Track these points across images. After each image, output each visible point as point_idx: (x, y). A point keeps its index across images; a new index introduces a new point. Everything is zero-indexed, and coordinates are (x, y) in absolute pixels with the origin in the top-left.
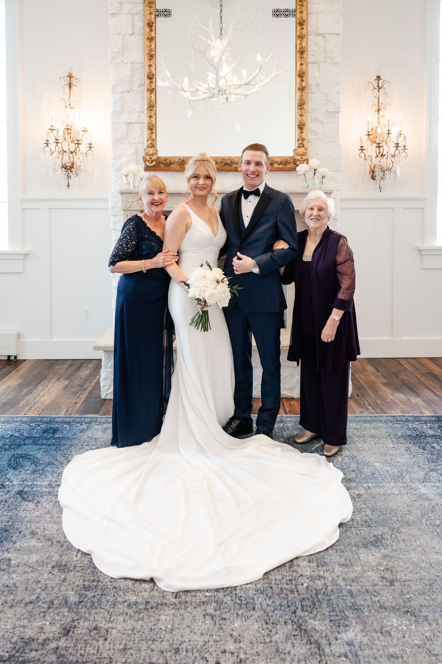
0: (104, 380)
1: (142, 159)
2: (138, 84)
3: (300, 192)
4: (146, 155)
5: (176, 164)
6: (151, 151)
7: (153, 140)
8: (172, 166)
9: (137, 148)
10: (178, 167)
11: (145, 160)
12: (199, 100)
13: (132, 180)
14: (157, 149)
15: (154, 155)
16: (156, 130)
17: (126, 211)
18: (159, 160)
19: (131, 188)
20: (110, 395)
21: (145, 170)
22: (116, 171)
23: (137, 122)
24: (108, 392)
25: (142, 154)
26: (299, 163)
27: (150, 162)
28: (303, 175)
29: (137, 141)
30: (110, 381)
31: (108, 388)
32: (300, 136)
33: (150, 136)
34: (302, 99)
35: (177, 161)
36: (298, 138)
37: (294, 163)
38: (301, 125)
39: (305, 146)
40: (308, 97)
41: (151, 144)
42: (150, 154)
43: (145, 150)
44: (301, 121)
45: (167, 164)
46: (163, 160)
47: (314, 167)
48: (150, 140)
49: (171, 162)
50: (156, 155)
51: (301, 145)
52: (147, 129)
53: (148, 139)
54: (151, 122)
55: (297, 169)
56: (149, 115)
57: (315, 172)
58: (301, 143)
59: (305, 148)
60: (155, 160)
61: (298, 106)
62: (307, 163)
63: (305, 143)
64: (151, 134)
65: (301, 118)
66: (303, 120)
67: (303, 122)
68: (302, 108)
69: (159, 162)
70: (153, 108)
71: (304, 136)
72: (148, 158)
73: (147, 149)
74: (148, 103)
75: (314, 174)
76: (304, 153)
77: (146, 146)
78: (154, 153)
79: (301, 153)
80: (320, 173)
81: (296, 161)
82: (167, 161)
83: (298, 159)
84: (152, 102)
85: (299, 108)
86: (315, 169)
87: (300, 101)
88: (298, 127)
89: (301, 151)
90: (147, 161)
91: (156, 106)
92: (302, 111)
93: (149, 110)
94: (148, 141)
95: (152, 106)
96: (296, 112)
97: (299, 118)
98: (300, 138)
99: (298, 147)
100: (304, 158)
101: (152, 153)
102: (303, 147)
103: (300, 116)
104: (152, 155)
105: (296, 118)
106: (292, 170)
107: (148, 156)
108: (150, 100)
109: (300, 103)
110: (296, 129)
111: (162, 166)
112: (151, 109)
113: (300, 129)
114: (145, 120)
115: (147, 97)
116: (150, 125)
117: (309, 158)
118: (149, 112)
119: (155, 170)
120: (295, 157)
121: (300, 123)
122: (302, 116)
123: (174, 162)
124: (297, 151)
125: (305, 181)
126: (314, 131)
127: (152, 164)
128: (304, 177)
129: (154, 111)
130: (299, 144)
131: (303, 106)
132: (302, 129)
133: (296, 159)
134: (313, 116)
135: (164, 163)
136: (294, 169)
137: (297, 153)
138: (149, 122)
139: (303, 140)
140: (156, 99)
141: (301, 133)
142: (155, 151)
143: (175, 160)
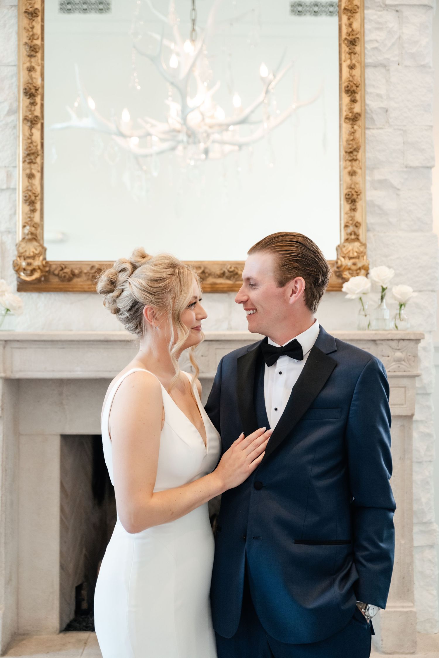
1: (11, 267)
4: (20, 257)
5: (84, 278)
6: (31, 248)
7: (35, 226)
8: (76, 280)
9: (2, 244)
10: (89, 282)
11: (18, 269)
12: (151, 155)
14: (46, 245)
15: (37, 258)
16: (42, 204)
18: (47, 269)
21: (19, 290)
23: (4, 187)
25: (12, 255)
26: (349, 276)
27: (29, 272)
28: (358, 300)
32: (350, 217)
33: (30, 217)
34: (353, 140)
35: (85, 271)
36: (346, 220)
37: (338, 274)
38: (353, 195)
39: (361, 237)
40: (367, 136)
41: (32, 234)
42: (29, 254)
43: (18, 246)
44: (353, 186)
45: (65, 277)
46: (56, 269)
47: (381, 284)
48: (30, 226)
49: (74, 272)
50: (41, 258)
51: (353, 237)
52: (22, 201)
53: (26, 223)
54: (32, 187)
55: (346, 287)
56: (28, 171)
57: (383, 294)
58: (353, 233)
59: (361, 243)
60: (39, 268)
61: (345, 154)
62: (367, 275)
63: (361, 232)
64: (32, 214)
65: (351, 180)
66: (357, 183)
67: (356, 187)
68: (355, 157)
69: (49, 272)
70: (36, 157)
71: (358, 216)
72: (24, 264)
73: (23, 245)
74: (25, 147)
75: (382, 298)
76: (358, 254)
77: (21, 239)
78: (39, 254)
79: (353, 254)
80: (394, 298)
81: (343, 271)
82: (65, 270)
83: (347, 265)
84: (35, 144)
85: (347, 158)
86: (385, 287)
87: (349, 144)
88: (346, 198)
89: (353, 250)
90: (21, 271)
91: (43, 153)
92: (354, 163)
93: (28, 161)
94: (24, 227)
95: (33, 154)
96: (342, 167)
97: (348, 178)
98: (351, 222)
99: (347, 240)
100: (359, 265)
101: (32, 254)
102: (356, 240)
103: (350, 174)
104: (34, 257)
105: (340, 181)
106: (335, 289)
107: (25, 259)
108: (29, 141)
109: (350, 148)
110: (342, 202)
111: (55, 280)
112: (30, 161)
113: (350, 202)
114: (19, 183)
115: (24, 135)
116: (30, 193)
117: (369, 264)
118: (28, 166)
119: (40, 290)
120: (341, 261)
121: (350, 190)
122: (355, 175)
123: (81, 272)
124: (344, 249)
125: (363, 313)
126: (379, 207)
127: (34, 277)
128: (361, 304)
129: (38, 164)
130: (347, 234)
131: (355, 153)
132: (354, 202)
133: (341, 266)
134: (377, 176)
135: (58, 275)
136: (338, 288)
137: (346, 254)
138: (28, 187)
139: (357, 226)
140: (42, 138)
141: (352, 211)
142: (39, 249)
143: (83, 269)
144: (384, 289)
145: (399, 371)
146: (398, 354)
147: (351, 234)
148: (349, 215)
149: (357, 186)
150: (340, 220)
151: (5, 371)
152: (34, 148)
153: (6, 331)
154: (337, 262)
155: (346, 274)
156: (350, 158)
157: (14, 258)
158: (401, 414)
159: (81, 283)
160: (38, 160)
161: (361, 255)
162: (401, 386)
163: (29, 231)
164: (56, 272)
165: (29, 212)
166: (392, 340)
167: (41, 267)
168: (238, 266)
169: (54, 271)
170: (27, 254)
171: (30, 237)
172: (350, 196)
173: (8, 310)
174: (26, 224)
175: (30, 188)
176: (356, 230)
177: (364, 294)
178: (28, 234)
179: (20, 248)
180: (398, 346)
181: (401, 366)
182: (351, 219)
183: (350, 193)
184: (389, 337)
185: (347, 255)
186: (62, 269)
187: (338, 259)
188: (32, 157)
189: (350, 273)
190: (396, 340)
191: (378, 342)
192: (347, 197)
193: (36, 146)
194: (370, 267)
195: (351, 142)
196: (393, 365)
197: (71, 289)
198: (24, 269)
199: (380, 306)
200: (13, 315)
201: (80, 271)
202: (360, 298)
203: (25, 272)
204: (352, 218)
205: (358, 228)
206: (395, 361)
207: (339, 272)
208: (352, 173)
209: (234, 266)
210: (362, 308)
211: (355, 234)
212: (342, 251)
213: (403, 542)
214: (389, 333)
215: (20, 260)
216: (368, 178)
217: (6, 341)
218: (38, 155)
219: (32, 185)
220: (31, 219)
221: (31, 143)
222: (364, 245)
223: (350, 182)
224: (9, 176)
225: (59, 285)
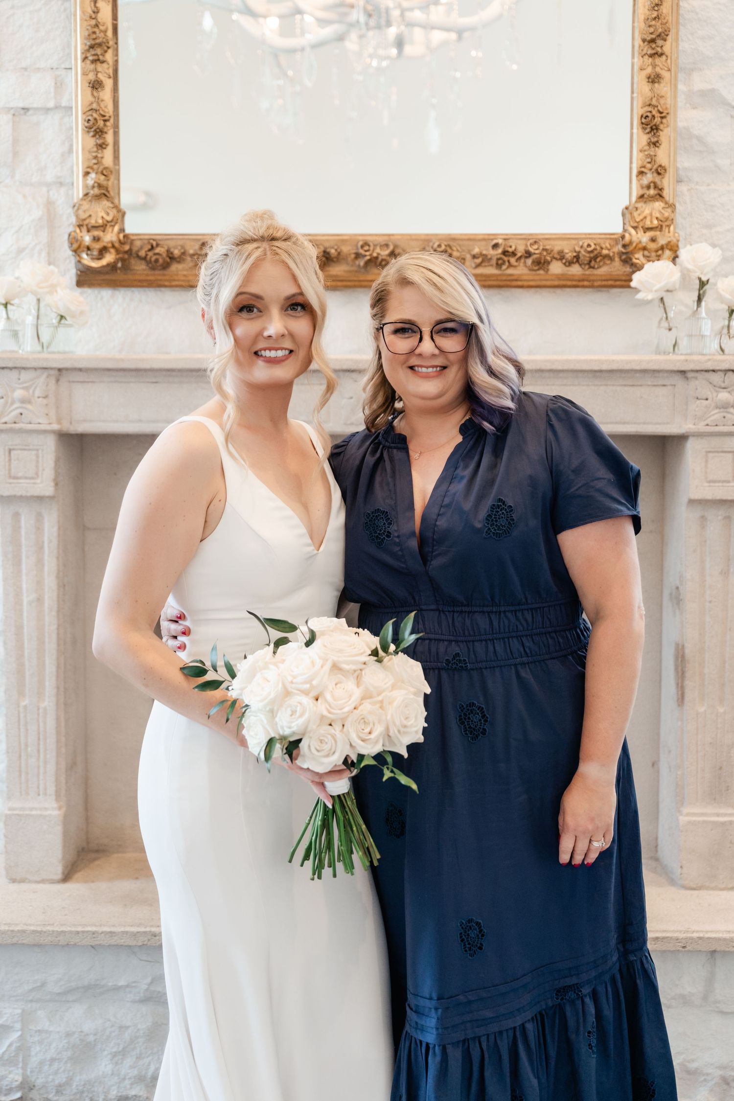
1: (66, 245)
3: (644, 366)
4: (80, 226)
5: (189, 263)
6: (100, 212)
8: (175, 267)
9: (50, 204)
11: (77, 248)
12: (303, 49)
13: (30, 320)
14: (122, 206)
15: (109, 229)
16: (116, 134)
18: (127, 247)
19: (28, 348)
21: (80, 283)
23: (51, 104)
25: (67, 222)
26: (643, 260)
27: (95, 253)
28: (657, 303)
29: (49, 177)
32: (648, 156)
33: (96, 157)
34: (657, 18)
35: (191, 252)
36: (640, 163)
37: (624, 257)
38: (653, 116)
39: (665, 193)
40: (681, 12)
41: (100, 186)
42: (96, 222)
43: (76, 207)
44: (654, 102)
45: (157, 261)
46: (141, 248)
47: (698, 274)
48: (96, 173)
49: (172, 253)
50: (116, 228)
51: (652, 192)
52: (83, 130)
53: (88, 167)
54: (99, 104)
55: (637, 279)
56: (92, 76)
57: (701, 292)
58: (652, 185)
59: (666, 203)
60: (113, 246)
61: (641, 43)
62: (674, 259)
63: (667, 183)
64: (100, 151)
65: (651, 90)
66: (662, 97)
67: (659, 103)
68: (659, 49)
69: (129, 252)
70: (106, 52)
71: (662, 156)
72: (87, 239)
73: (86, 205)
74: (87, 33)
75: (699, 299)
76: (660, 222)
77: (81, 195)
78: (111, 221)
79: (651, 222)
80: (721, 299)
81: (632, 252)
82: (157, 250)
83: (640, 242)
84: (101, 28)
85: (645, 52)
86: (704, 279)
87: (650, 26)
88: (642, 123)
89: (651, 215)
90: (83, 251)
91: (116, 43)
92: (658, 61)
93: (91, 58)
94: (87, 174)
95: (100, 45)
96: (636, 68)
97: (646, 88)
98: (649, 166)
99: (642, 196)
100: (662, 241)
101: (100, 221)
102: (658, 197)
103: (650, 80)
104: (103, 227)
105: (632, 92)
106: (618, 283)
107: (88, 231)
108: (93, 22)
109: (651, 33)
110: (635, 131)
111: (140, 267)
112: (96, 58)
113: (648, 130)
114: (76, 96)
115: (83, 12)
116: (95, 115)
117: (678, 241)
118: (92, 67)
119: (114, 284)
120: (630, 234)
121: (650, 109)
122: (659, 82)
123: (184, 253)
124: (636, 214)
125: (665, 324)
126: (699, 139)
127: (104, 262)
128: (663, 310)
129: (108, 64)
130: (642, 188)
131: (660, 42)
132: (655, 131)
133: (631, 243)
134: (699, 82)
135: (145, 259)
136: (624, 283)
137: (638, 222)
138: (92, 103)
139: (659, 174)
140: (115, 17)
141: (652, 146)
142: (113, 213)
143: (187, 248)
144: (702, 284)
145: (724, 425)
146: (724, 396)
147: (648, 187)
148: (646, 153)
149: (662, 101)
150: (631, 162)
151: (59, 422)
152: (102, 35)
153: (59, 353)
154: (623, 237)
155: (638, 258)
156: (650, 52)
157: (71, 229)
158: (724, 498)
159: (185, 273)
160: (109, 56)
161: (664, 224)
162: (726, 450)
163: (95, 182)
164: (142, 253)
165: (95, 149)
166: (714, 371)
167: (117, 245)
168: (451, 243)
169: (138, 251)
170: (93, 222)
171: (96, 191)
172: (648, 119)
173: (62, 317)
174: (89, 170)
175: (94, 106)
176: (657, 179)
177: (668, 291)
178: (93, 187)
179: (80, 212)
180: (724, 382)
181: (728, 416)
182: (649, 160)
183: (649, 114)
184: (709, 366)
185: (641, 224)
186: (152, 248)
187: (625, 230)
188: (99, 51)
189: (644, 256)
190: (721, 371)
191: (690, 375)
192: (643, 120)
193: (105, 32)
194: (680, 245)
195: (653, 23)
196: (714, 415)
197: (167, 283)
198: (88, 248)
199: (695, 313)
200: (70, 326)
201: (182, 251)
202: (662, 299)
203: (89, 252)
204: (652, 159)
205: (660, 177)
206: (717, 407)
207: (626, 253)
208: (654, 79)
209: (446, 243)
210: (665, 315)
211: (656, 187)
212: (632, 217)
213: (721, 710)
214: (709, 360)
215: (81, 231)
216: (681, 87)
217: (60, 370)
218: (108, 48)
219: (99, 100)
220: (98, 160)
221: (97, 26)
222: (672, 206)
223: (649, 94)
224: (59, 85)
225: (147, 275)
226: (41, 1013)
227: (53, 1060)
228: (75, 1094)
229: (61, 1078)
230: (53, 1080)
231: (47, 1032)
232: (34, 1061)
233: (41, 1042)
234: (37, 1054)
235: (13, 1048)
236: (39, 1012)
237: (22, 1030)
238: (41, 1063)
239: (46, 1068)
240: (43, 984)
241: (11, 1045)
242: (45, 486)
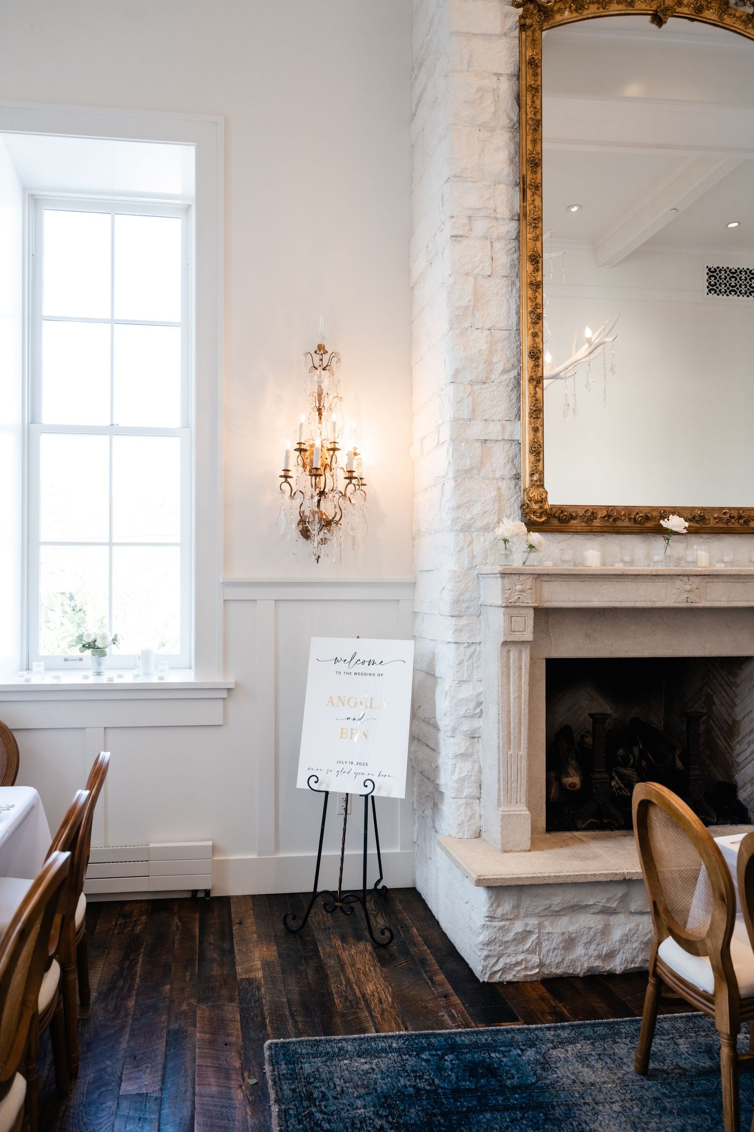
0: (488, 944)
2: (502, 368)
4: (530, 501)
5: (580, 520)
6: (539, 494)
7: (541, 473)
8: (573, 522)
10: (584, 524)
11: (529, 512)
14: (547, 491)
15: (544, 502)
16: (543, 453)
17: (508, 609)
18: (550, 512)
20: (499, 975)
21: (528, 530)
22: (461, 530)
24: (496, 968)
27: (538, 515)
30: (500, 946)
31: (494, 960)
33: (536, 466)
35: (581, 514)
41: (540, 481)
42: (538, 499)
45: (564, 518)
46: (556, 512)
48: (538, 474)
49: (572, 515)
50: (547, 502)
52: (530, 452)
56: (533, 426)
60: (546, 511)
64: (537, 463)
69: (550, 514)
70: (538, 413)
73: (533, 491)
74: (532, 405)
77: (530, 484)
78: (545, 499)
82: (565, 514)
84: (538, 401)
90: (531, 514)
93: (533, 417)
94: (532, 475)
95: (539, 410)
104: (541, 502)
107: (535, 504)
108: (534, 399)
111: (555, 522)
112: (535, 417)
114: (528, 435)
115: (530, 393)
116: (535, 445)
118: (533, 420)
123: (577, 515)
127: (543, 519)
129: (540, 419)
135: (558, 517)
138: (533, 439)
142: (544, 494)
143: (579, 513)
152: (539, 405)
159: (577, 525)
160: (541, 415)
163: (538, 479)
164: (556, 515)
165: (535, 462)
167: (548, 511)
170: (536, 498)
171: (538, 483)
174: (533, 472)
175: (536, 440)
178: (537, 481)
186: (562, 512)
197: (566, 530)
198: (535, 512)
201: (576, 513)
203: (534, 514)
215: (531, 503)
217: (538, 575)
218: (541, 411)
219: (536, 437)
220: (537, 468)
221: (536, 401)
224: (503, 429)
225: (558, 526)
226: (547, 923)
227: (555, 949)
228: (566, 967)
229: (559, 959)
230: (555, 961)
231: (551, 933)
232: (544, 950)
233: (548, 939)
234: (546, 946)
235: (534, 943)
236: (545, 923)
237: (538, 933)
238: (548, 951)
239: (551, 954)
240: (550, 906)
241: (533, 942)
242: (528, 636)
